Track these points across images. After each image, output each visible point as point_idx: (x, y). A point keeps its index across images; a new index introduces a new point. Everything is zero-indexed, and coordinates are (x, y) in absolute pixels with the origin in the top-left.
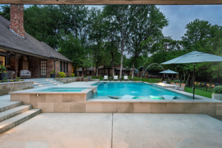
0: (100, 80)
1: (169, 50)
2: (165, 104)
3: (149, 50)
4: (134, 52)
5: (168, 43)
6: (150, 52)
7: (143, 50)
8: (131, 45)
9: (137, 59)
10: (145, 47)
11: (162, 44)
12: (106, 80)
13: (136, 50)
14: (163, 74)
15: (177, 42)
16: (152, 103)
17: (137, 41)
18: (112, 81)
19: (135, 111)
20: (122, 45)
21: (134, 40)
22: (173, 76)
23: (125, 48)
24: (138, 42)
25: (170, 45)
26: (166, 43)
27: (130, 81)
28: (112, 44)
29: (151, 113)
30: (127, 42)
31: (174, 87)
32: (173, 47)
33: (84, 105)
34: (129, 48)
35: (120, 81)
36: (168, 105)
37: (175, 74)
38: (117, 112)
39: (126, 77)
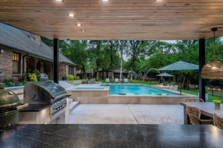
0: (103, 83)
1: (165, 52)
2: (161, 98)
3: (146, 54)
4: (132, 55)
5: (164, 46)
6: (147, 56)
7: (140, 54)
8: (129, 48)
9: (135, 62)
10: (143, 51)
11: (158, 46)
12: (108, 83)
13: (134, 54)
14: (160, 77)
15: (173, 45)
16: (152, 97)
17: (134, 45)
18: (114, 84)
19: (141, 103)
20: (120, 49)
21: (131, 44)
22: (170, 79)
23: (124, 51)
24: (136, 45)
25: (166, 47)
26: (162, 46)
27: (130, 84)
28: (111, 47)
29: (152, 104)
30: (125, 45)
31: (168, 88)
32: (169, 49)
33: (107, 98)
34: (127, 51)
35: (120, 84)
36: (163, 99)
37: (172, 78)
38: (129, 104)
39: (126, 80)
